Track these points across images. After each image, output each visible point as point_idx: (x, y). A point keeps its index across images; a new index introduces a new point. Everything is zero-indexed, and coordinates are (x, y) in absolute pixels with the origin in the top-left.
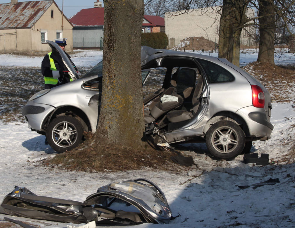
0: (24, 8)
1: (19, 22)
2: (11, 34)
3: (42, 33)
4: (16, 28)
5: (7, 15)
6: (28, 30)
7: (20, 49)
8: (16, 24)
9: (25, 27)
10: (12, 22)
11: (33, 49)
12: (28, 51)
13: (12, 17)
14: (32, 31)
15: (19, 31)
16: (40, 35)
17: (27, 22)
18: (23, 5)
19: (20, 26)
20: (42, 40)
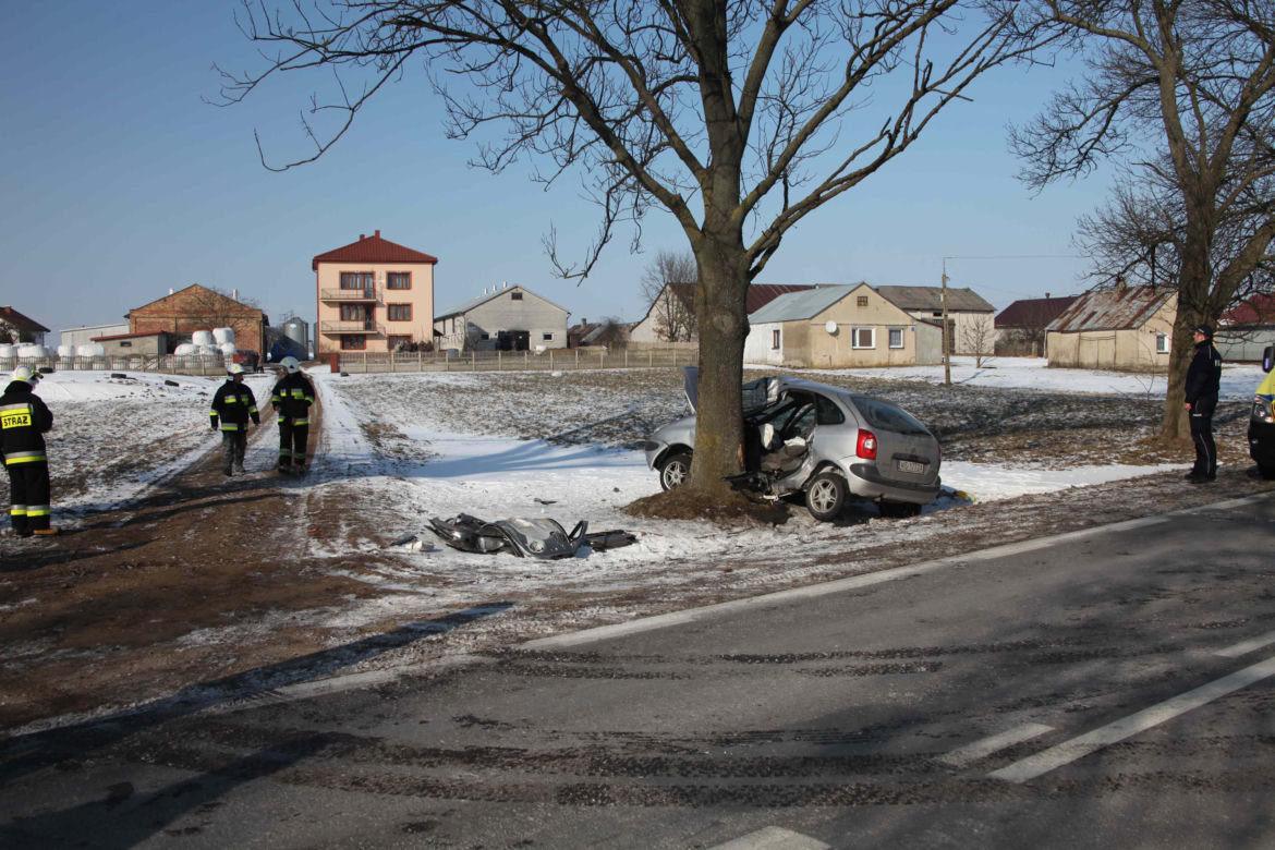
0: (1133, 297)
1: (1121, 319)
2: (1106, 339)
3: (1158, 337)
4: (1115, 328)
5: (1106, 308)
6: (1133, 332)
7: (1121, 362)
8: (1116, 322)
9: (1128, 327)
10: (1111, 320)
11: (1141, 361)
12: (1132, 366)
13: (1112, 311)
14: (1140, 333)
15: (1120, 333)
16: (1154, 340)
17: (1134, 320)
18: (1134, 292)
19: (1121, 325)
20: (1158, 348)
